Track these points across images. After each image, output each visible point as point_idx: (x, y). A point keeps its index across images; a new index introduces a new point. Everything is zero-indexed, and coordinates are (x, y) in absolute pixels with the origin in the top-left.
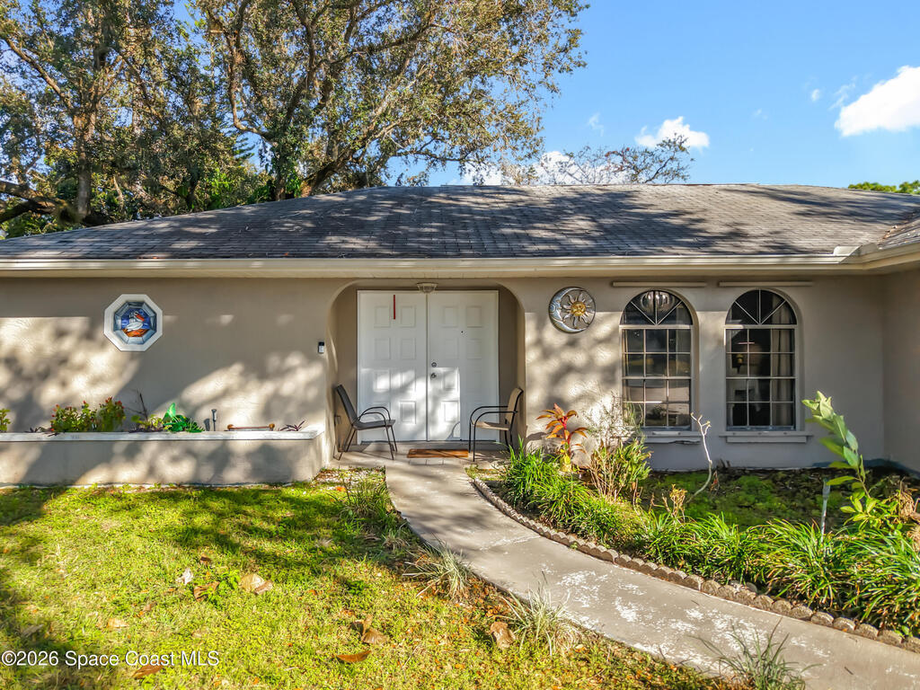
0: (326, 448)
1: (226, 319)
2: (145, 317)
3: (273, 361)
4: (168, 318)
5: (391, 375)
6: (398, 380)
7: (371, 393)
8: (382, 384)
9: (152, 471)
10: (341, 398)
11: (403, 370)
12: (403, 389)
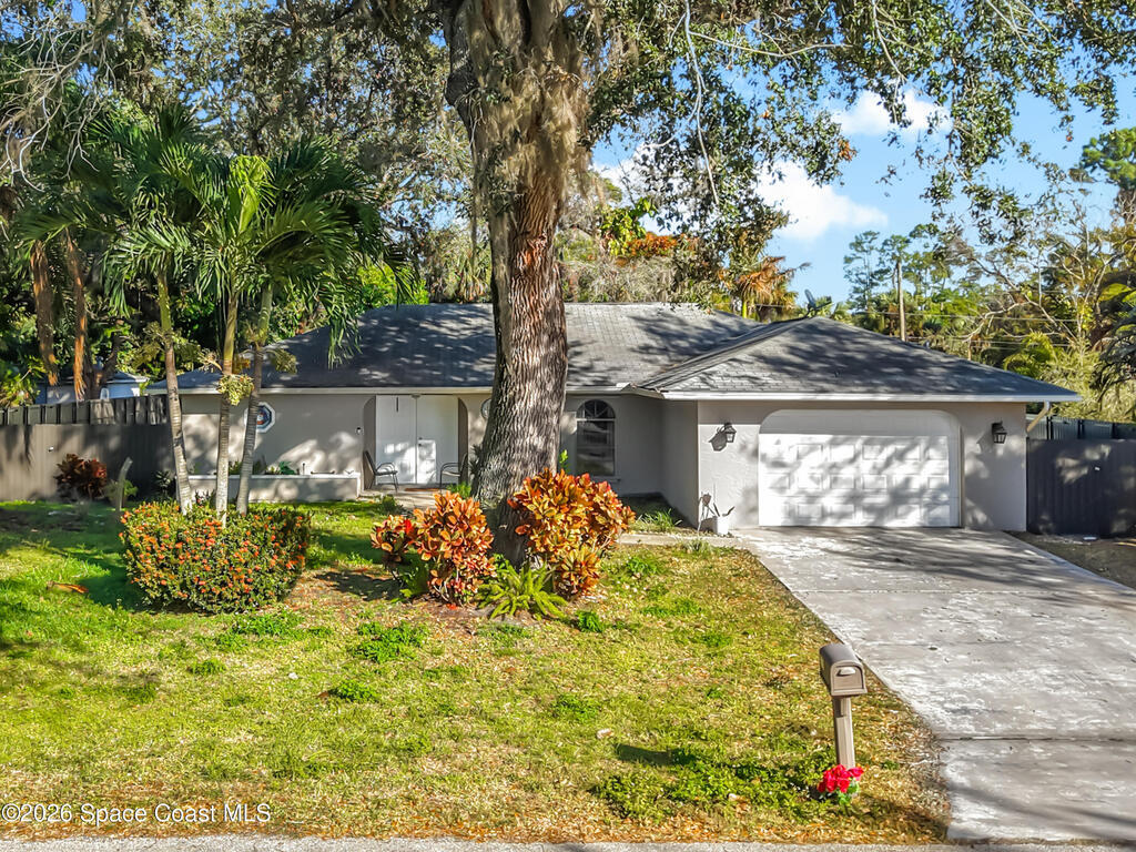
0: (359, 484)
1: (308, 415)
2: (265, 414)
3: (333, 439)
4: (279, 414)
5: (395, 445)
6: (400, 447)
7: (384, 455)
8: (390, 449)
9: (276, 493)
10: (368, 458)
11: (402, 441)
12: (402, 452)
